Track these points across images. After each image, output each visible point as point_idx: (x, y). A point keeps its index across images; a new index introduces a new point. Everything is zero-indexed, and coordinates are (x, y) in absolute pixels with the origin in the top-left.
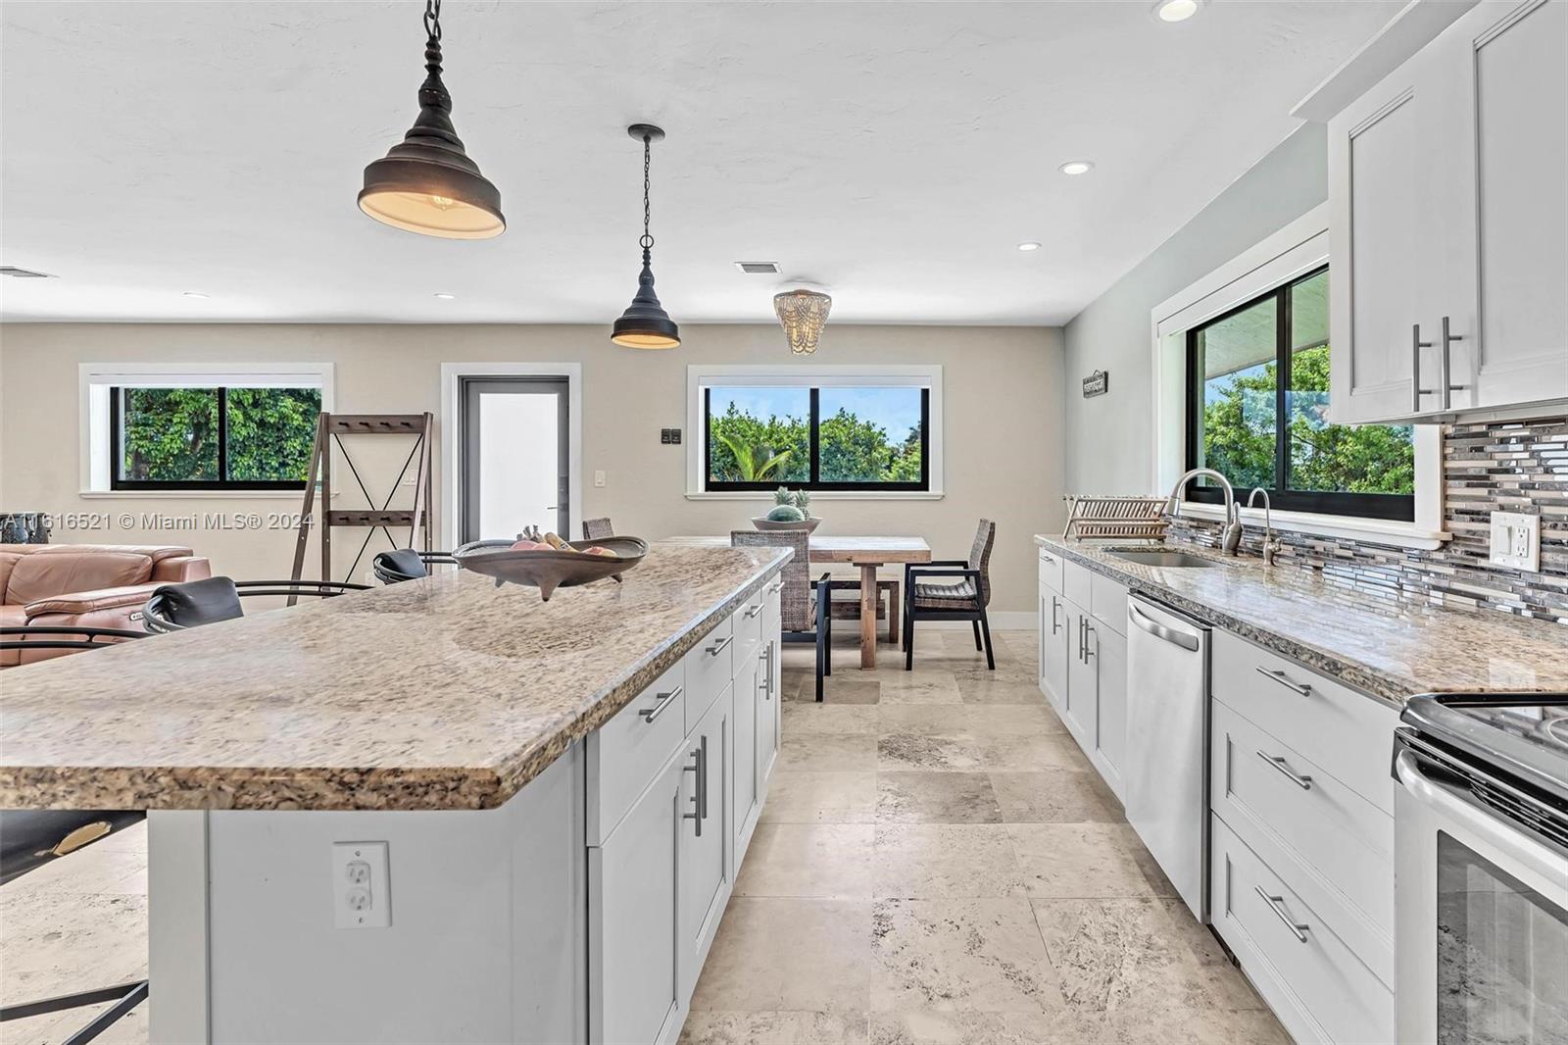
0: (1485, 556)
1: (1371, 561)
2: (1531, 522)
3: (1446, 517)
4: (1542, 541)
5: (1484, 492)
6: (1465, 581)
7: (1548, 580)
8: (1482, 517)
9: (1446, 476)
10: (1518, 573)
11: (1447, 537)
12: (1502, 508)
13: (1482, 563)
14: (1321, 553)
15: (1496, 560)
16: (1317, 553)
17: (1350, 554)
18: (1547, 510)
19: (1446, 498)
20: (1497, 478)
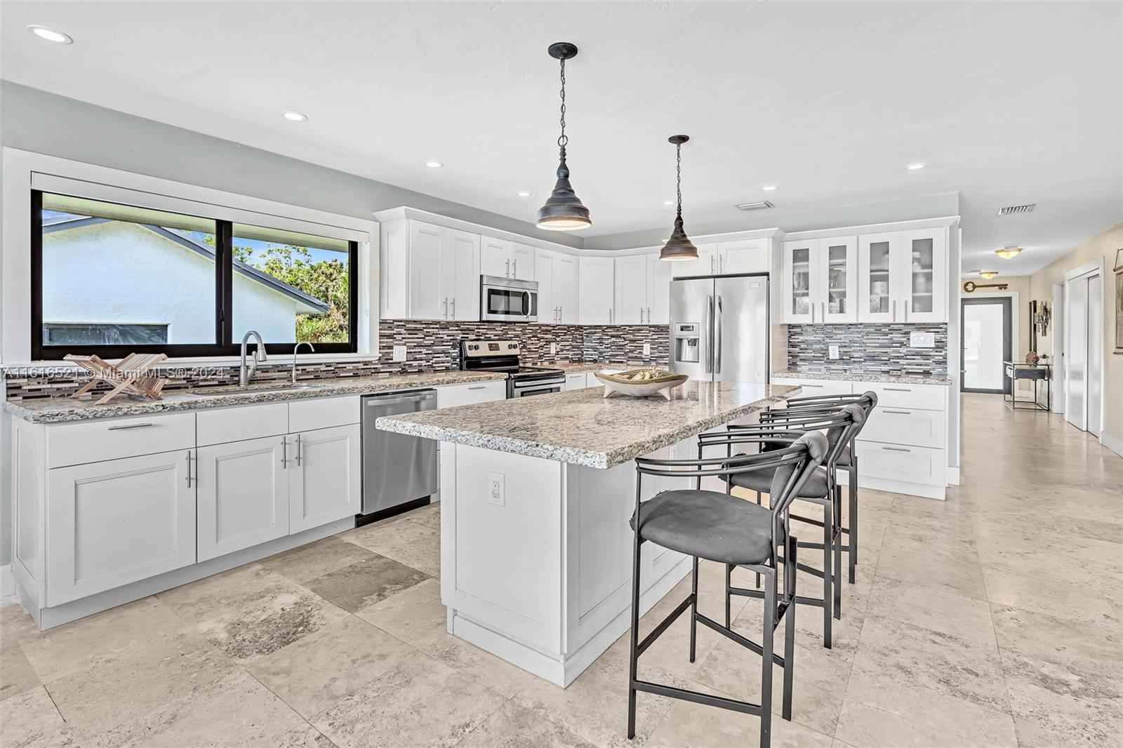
0: (392, 359)
1: (344, 369)
2: (406, 347)
3: (380, 349)
4: (408, 353)
5: (392, 340)
6: (383, 368)
7: (407, 363)
8: (391, 347)
9: (381, 336)
10: (400, 363)
11: (381, 355)
12: (396, 345)
13: (390, 361)
14: (312, 371)
15: (395, 360)
16: (308, 372)
17: (333, 368)
18: (407, 344)
19: (380, 342)
20: (395, 336)
